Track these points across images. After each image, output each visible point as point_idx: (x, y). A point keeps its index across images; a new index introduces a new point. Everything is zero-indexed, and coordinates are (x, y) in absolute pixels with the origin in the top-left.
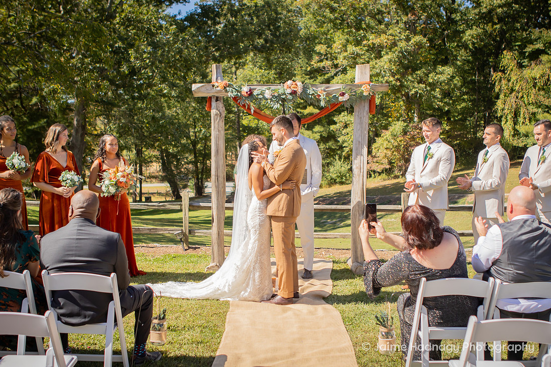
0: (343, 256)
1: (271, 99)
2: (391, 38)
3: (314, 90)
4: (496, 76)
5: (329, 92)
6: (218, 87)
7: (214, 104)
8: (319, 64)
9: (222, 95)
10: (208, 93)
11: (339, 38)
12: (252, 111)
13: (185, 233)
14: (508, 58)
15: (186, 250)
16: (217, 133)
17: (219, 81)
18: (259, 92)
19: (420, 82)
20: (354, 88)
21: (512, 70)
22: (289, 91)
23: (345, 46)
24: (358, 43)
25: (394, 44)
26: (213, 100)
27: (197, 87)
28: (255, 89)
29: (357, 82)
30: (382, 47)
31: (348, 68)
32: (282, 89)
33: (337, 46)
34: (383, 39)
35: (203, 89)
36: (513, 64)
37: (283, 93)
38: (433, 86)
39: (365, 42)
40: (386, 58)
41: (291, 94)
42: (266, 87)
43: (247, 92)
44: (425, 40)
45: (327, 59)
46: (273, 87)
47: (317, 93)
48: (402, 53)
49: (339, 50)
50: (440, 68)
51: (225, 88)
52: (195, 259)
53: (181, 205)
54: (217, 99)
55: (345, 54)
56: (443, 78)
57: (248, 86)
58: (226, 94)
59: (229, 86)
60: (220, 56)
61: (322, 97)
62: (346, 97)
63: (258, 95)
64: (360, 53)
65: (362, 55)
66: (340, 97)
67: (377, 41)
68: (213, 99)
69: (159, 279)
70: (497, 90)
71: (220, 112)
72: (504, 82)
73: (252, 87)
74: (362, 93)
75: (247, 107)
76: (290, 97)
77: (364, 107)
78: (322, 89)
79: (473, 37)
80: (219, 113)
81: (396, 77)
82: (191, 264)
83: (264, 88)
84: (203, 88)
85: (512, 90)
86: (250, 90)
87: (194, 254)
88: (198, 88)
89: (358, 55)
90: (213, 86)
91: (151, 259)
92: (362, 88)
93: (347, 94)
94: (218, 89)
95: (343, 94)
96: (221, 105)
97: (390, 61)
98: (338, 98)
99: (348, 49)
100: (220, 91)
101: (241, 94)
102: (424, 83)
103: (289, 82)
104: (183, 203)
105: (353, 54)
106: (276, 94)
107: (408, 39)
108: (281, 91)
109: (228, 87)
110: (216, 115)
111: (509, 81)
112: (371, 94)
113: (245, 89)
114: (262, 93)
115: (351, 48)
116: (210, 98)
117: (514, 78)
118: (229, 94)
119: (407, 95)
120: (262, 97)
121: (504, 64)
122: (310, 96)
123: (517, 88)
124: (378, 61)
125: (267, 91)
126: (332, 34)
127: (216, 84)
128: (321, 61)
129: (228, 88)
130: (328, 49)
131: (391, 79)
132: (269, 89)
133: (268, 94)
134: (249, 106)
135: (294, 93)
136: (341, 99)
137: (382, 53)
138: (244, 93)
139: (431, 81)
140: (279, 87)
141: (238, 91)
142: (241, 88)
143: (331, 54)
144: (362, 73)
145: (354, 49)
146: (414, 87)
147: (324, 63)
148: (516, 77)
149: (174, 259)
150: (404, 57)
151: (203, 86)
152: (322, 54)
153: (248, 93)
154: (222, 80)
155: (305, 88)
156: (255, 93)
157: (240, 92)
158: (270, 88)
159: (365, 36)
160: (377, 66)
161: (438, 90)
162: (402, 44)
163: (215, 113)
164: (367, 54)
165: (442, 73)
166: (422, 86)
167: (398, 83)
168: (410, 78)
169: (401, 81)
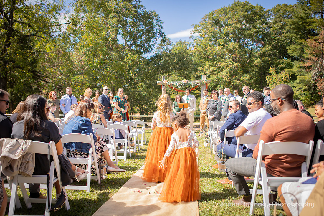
2: (226, 64)
4: (267, 77)
7: (163, 87)
8: (199, 74)
11: (207, 64)
14: (272, 70)
19: (238, 80)
21: (273, 75)
22: (183, 83)
23: (209, 67)
24: (214, 66)
25: (228, 66)
27: (158, 82)
30: (223, 67)
31: (211, 75)
33: (206, 67)
34: (223, 64)
36: (274, 73)
38: (243, 81)
39: (216, 66)
40: (224, 71)
44: (239, 64)
45: (202, 72)
48: (231, 69)
49: (207, 69)
50: (245, 75)
51: (166, 82)
54: (164, 85)
55: (209, 70)
56: (246, 78)
60: (163, 72)
63: (175, 84)
64: (215, 70)
65: (216, 70)
67: (221, 65)
70: (268, 82)
72: (270, 79)
73: (173, 82)
79: (258, 63)
81: (229, 78)
85: (274, 82)
89: (214, 71)
96: (165, 87)
97: (226, 72)
99: (210, 68)
102: (239, 80)
105: (212, 70)
106: (180, 84)
107: (233, 64)
111: (273, 79)
115: (211, 68)
116: (162, 85)
117: (274, 78)
119: (233, 85)
121: (271, 72)
123: (275, 81)
124: (221, 72)
126: (205, 63)
128: (200, 73)
130: (203, 69)
131: (227, 79)
135: (185, 83)
137: (223, 69)
139: (242, 80)
141: (169, 83)
143: (204, 70)
144: (203, 77)
145: (212, 68)
146: (235, 82)
147: (201, 74)
148: (275, 77)
150: (232, 71)
151: (160, 82)
152: (200, 71)
158: (178, 82)
159: (217, 63)
160: (221, 74)
161: (244, 83)
162: (230, 66)
164: (217, 70)
165: (246, 77)
166: (239, 82)
167: (229, 81)
168: (234, 79)
169: (230, 80)
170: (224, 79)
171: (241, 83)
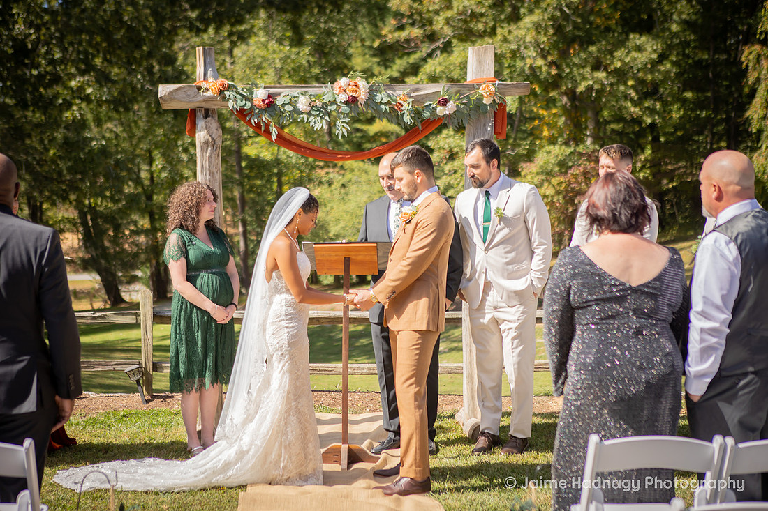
0: (450, 407)
1: (309, 114)
3: (389, 96)
4: (748, 52)
5: (419, 98)
6: (207, 90)
7: (201, 123)
8: (397, 34)
9: (215, 105)
10: (190, 102)
12: (274, 136)
13: (146, 369)
15: (147, 402)
16: (208, 177)
17: (211, 79)
18: (287, 100)
19: (597, 66)
20: (465, 90)
22: (343, 97)
26: (200, 115)
27: (168, 90)
28: (279, 94)
29: (470, 78)
31: (455, 42)
32: (330, 94)
35: (180, 95)
37: (332, 100)
38: (621, 75)
40: (528, 21)
41: (346, 103)
42: (299, 90)
43: (263, 101)
45: (412, 25)
46: (312, 91)
47: (396, 101)
48: (561, 11)
49: (437, 7)
50: (635, 39)
51: (221, 91)
52: (166, 419)
53: (137, 315)
54: (207, 114)
55: (449, 14)
56: (641, 59)
57: (265, 87)
58: (224, 103)
59: (230, 88)
60: (201, 19)
61: (405, 108)
62: (451, 107)
63: (283, 105)
64: (478, 11)
65: (482, 15)
66: (440, 109)
68: (198, 114)
69: (98, 458)
70: (751, 79)
71: (213, 139)
72: (764, 64)
73: (272, 91)
74: (480, 99)
75: (263, 129)
76: (345, 109)
77: (485, 125)
78: (406, 92)
80: (210, 139)
81: (550, 58)
82: (158, 429)
83: (296, 92)
84: (179, 92)
86: (269, 96)
87: (164, 408)
88: (171, 93)
89: (474, 17)
90: (199, 88)
91: (80, 420)
92: (480, 91)
93: (451, 102)
94: (209, 94)
95: (444, 103)
96: (214, 124)
97: (537, 27)
98: (435, 109)
99: (455, 4)
100: (212, 99)
101: (252, 104)
102: (606, 69)
103: (343, 81)
104: (141, 311)
105: (464, 13)
106: (319, 104)
108: (327, 99)
109: (228, 90)
110: (206, 143)
112: (497, 101)
113: (260, 94)
114: (292, 102)
116: (194, 111)
118: (231, 104)
119: (572, 94)
120: (291, 108)
122: (383, 107)
124: (513, 27)
125: (302, 98)
127: (205, 85)
128: (402, 28)
129: (227, 93)
130: (415, 5)
131: (540, 62)
132: (304, 94)
133: (302, 104)
134: (267, 126)
135: (352, 101)
136: (441, 111)
137: (522, 11)
138: (258, 102)
139: (618, 64)
140: (324, 90)
141: (246, 98)
142: (252, 93)
143: (420, 14)
144: (479, 62)
146: (584, 78)
147: (407, 32)
149: (125, 419)
150: (566, 18)
151: (179, 89)
152: (402, 15)
153: (267, 101)
154: (216, 79)
155: (372, 92)
156: (279, 101)
157: (251, 100)
158: (306, 92)
160: (511, 37)
161: (630, 83)
163: (203, 141)
164: (492, 14)
165: (639, 49)
166: (601, 75)
167: (554, 72)
168: (576, 60)
169: (558, 67)
170: (529, 62)
171: (611, 85)
